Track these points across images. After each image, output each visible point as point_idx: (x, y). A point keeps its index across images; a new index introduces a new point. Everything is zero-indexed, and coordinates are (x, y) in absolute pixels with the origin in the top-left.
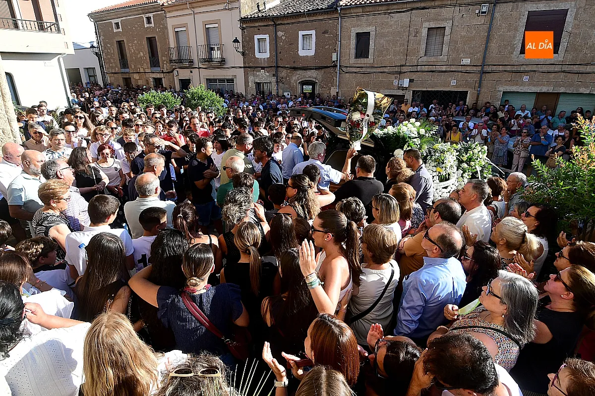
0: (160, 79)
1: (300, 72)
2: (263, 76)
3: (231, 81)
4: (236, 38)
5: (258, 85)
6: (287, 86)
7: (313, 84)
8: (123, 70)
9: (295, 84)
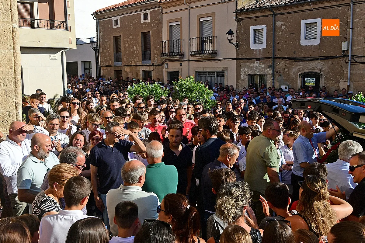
0: (150, 72)
1: (301, 63)
2: (257, 68)
3: (222, 73)
4: (231, 29)
5: (251, 77)
6: (285, 78)
7: (317, 76)
8: (116, 64)
9: (294, 76)
